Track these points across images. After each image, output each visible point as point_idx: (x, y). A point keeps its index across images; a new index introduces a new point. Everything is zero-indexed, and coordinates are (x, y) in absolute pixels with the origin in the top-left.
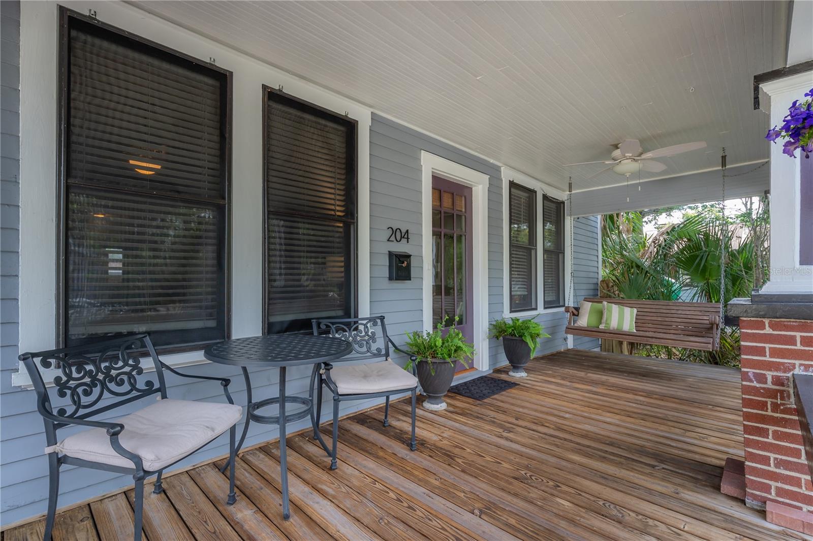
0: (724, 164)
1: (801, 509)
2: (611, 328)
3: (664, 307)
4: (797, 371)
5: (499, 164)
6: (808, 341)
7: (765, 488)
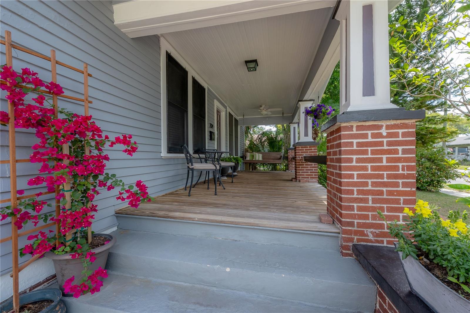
0: (283, 115)
1: (304, 179)
2: (257, 160)
3: (268, 154)
4: (304, 155)
5: (227, 106)
6: (306, 150)
7: (300, 177)
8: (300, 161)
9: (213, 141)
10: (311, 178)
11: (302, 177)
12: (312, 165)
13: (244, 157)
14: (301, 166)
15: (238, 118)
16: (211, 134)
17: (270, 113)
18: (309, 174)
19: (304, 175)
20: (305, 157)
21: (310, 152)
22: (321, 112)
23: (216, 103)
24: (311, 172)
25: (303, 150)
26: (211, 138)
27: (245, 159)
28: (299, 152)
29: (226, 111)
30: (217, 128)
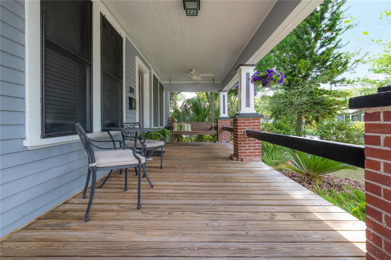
0: (214, 81)
1: (247, 158)
2: (185, 131)
3: (198, 124)
4: (247, 129)
5: (151, 67)
6: (248, 123)
7: (242, 156)
8: (242, 136)
9: (134, 110)
10: (254, 156)
11: (244, 156)
12: (255, 141)
13: (170, 128)
14: (243, 142)
15: (163, 83)
16: (131, 101)
17: (200, 79)
18: (252, 151)
19: (246, 153)
20: (247, 132)
21: (253, 126)
22: (272, 79)
23: (138, 61)
24: (254, 149)
25: (245, 123)
26: (131, 106)
27: (173, 130)
28: (241, 126)
29: (150, 72)
30: (139, 93)
